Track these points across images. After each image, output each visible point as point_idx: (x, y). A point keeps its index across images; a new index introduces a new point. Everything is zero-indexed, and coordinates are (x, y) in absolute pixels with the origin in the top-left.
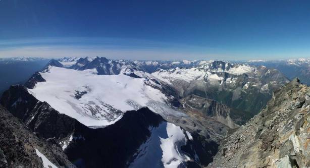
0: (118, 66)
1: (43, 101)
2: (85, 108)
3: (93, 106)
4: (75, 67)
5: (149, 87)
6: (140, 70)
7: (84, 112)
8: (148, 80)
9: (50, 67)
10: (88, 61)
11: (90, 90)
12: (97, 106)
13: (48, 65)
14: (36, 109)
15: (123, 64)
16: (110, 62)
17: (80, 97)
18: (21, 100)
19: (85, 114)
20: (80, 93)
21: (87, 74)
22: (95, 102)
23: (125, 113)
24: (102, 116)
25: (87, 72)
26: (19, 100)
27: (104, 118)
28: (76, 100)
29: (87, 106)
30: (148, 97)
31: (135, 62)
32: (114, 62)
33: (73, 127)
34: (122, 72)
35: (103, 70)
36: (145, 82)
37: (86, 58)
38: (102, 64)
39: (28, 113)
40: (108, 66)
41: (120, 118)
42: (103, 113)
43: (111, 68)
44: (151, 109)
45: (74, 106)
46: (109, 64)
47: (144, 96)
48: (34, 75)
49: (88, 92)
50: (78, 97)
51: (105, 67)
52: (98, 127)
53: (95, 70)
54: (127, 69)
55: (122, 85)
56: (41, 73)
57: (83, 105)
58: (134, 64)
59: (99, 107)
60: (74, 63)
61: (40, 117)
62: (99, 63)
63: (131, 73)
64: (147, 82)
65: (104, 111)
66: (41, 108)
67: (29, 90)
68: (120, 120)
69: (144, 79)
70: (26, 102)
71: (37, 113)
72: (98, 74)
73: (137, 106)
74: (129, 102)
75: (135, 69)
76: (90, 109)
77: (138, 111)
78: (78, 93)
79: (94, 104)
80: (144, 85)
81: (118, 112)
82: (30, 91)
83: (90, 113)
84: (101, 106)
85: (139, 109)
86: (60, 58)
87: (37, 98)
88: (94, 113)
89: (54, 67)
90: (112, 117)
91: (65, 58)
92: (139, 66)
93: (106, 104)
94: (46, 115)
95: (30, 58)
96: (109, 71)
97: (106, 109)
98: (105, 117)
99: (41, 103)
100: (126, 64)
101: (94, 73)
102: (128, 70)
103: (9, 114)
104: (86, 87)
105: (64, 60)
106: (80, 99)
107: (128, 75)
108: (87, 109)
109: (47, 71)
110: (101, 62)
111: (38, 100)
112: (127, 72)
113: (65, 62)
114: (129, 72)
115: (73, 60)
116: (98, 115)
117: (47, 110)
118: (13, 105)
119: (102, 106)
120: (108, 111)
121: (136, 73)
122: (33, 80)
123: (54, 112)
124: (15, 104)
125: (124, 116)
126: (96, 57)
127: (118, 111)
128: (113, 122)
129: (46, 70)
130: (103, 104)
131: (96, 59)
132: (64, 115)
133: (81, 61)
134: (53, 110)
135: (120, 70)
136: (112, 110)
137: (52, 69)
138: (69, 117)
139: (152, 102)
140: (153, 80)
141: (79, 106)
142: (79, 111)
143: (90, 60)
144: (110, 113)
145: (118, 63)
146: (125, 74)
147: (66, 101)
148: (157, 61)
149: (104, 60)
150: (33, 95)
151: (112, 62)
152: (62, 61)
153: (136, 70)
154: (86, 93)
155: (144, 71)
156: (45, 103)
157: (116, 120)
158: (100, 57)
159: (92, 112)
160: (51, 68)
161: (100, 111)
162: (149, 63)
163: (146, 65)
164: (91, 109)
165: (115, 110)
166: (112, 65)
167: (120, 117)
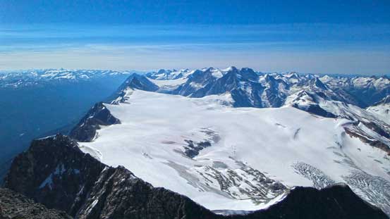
0: (281, 88)
1: (116, 166)
2: (206, 176)
3: (224, 172)
4: (184, 90)
5: (357, 141)
6: (334, 98)
7: (204, 182)
8: (356, 124)
9: (128, 91)
10: (214, 78)
11: (217, 139)
12: (231, 172)
13: (125, 88)
14: (102, 184)
15: (292, 84)
16: (262, 79)
17: (197, 154)
18: (64, 170)
19: (207, 188)
20: (195, 146)
21: (210, 106)
22: (228, 164)
23: (291, 191)
24: (242, 191)
25: (210, 101)
26: (57, 172)
27: (245, 196)
28: (188, 160)
29: (210, 172)
30: (352, 164)
31: (324, 80)
32: (270, 79)
33: (181, 212)
34: (289, 101)
35: (246, 97)
36: (345, 129)
37: (208, 70)
38: (243, 83)
39: (83, 196)
40: (258, 88)
41: (279, 199)
42: (243, 185)
43: (265, 93)
44: (357, 191)
45: (183, 172)
46: (260, 84)
47: (341, 159)
48: (91, 112)
49: (212, 142)
50: (192, 152)
51: (249, 90)
52: (232, 214)
53: (227, 97)
54: (301, 95)
55: (287, 131)
56: (108, 106)
57: (201, 169)
58: (319, 84)
59: (236, 175)
60: (182, 81)
61: (111, 198)
62: (237, 82)
63: (312, 106)
64: (351, 128)
65: (247, 182)
66: (112, 181)
67: (81, 145)
68: (279, 204)
69: (345, 121)
70: (77, 172)
71: (103, 191)
72: (235, 105)
73: (322, 179)
74: (303, 170)
75: (322, 95)
76: (217, 178)
77: (323, 190)
78: (191, 146)
79: (225, 167)
80: (343, 134)
81: (277, 188)
82: (84, 147)
83: (216, 185)
84: (239, 172)
85: (325, 186)
86: (151, 71)
87: (102, 159)
88: (224, 184)
89: (137, 91)
90: (263, 196)
91: (161, 71)
92: (334, 90)
93: (252, 169)
94: (125, 193)
95: (79, 71)
96: (259, 99)
97: (250, 178)
98: (248, 194)
99: (111, 170)
100: (300, 84)
101: (225, 103)
102: (303, 97)
103: (34, 206)
104: (209, 133)
105: (161, 75)
106: (195, 158)
107: (303, 109)
108: (209, 178)
109: (122, 101)
110: (242, 80)
111: (104, 166)
112: (301, 103)
113: (163, 79)
114: (305, 102)
115: (181, 75)
116: (233, 189)
117: (126, 183)
118: (43, 185)
119: (243, 172)
120: (254, 183)
121: (323, 104)
122: (91, 122)
123: (142, 187)
124: (49, 180)
125: (289, 196)
126: (229, 69)
127: (277, 184)
128: (263, 206)
129: (120, 98)
130: (243, 167)
131: (229, 72)
132: (162, 189)
133: (198, 76)
134: (140, 182)
135: (285, 96)
136: (264, 181)
137: (134, 95)
138: (172, 194)
139: (362, 177)
140: (370, 125)
141: (193, 170)
142: (193, 180)
143: (218, 74)
144: (258, 187)
145: (280, 81)
146: (296, 106)
147: (166, 161)
148: (385, 77)
149: (249, 75)
150: (92, 154)
151: (267, 80)
152: (154, 78)
153: (325, 98)
154: (207, 144)
155: (346, 103)
156: (121, 170)
157: (272, 203)
158: (239, 68)
159: (221, 183)
160: (131, 94)
161: (237, 182)
162: (360, 82)
163: (352, 87)
164: (219, 178)
165: (269, 181)
166: (268, 85)
167: (280, 196)
